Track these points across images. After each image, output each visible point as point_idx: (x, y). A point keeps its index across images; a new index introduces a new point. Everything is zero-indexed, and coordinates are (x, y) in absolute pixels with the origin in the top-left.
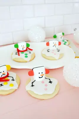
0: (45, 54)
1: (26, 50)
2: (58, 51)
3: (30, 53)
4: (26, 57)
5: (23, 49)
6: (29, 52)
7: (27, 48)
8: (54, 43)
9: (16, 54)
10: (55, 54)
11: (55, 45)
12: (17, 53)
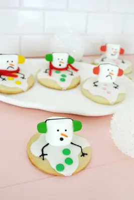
0: (88, 91)
1: (66, 69)
2: (116, 88)
3: (72, 75)
4: (63, 80)
5: (60, 65)
6: (71, 73)
7: (69, 65)
8: (110, 71)
9: (46, 72)
10: (109, 93)
11: (110, 75)
12: (48, 71)
